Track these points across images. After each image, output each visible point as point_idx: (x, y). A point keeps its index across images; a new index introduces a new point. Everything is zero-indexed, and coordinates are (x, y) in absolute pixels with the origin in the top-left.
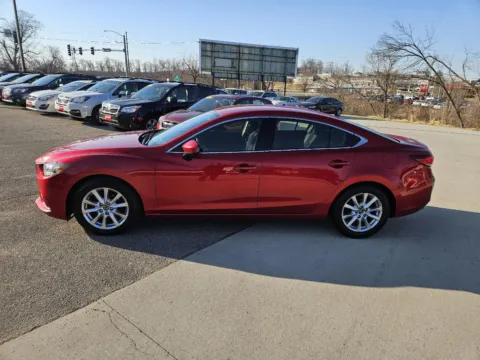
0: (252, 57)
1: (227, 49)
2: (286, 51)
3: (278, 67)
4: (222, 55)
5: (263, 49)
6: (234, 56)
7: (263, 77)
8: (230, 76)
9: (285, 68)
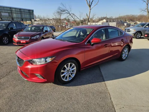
0: (17, 12)
1: (5, 9)
2: (29, 10)
3: (27, 16)
4: (4, 11)
5: (20, 9)
6: (9, 12)
7: (23, 19)
8: (9, 19)
9: (30, 16)
